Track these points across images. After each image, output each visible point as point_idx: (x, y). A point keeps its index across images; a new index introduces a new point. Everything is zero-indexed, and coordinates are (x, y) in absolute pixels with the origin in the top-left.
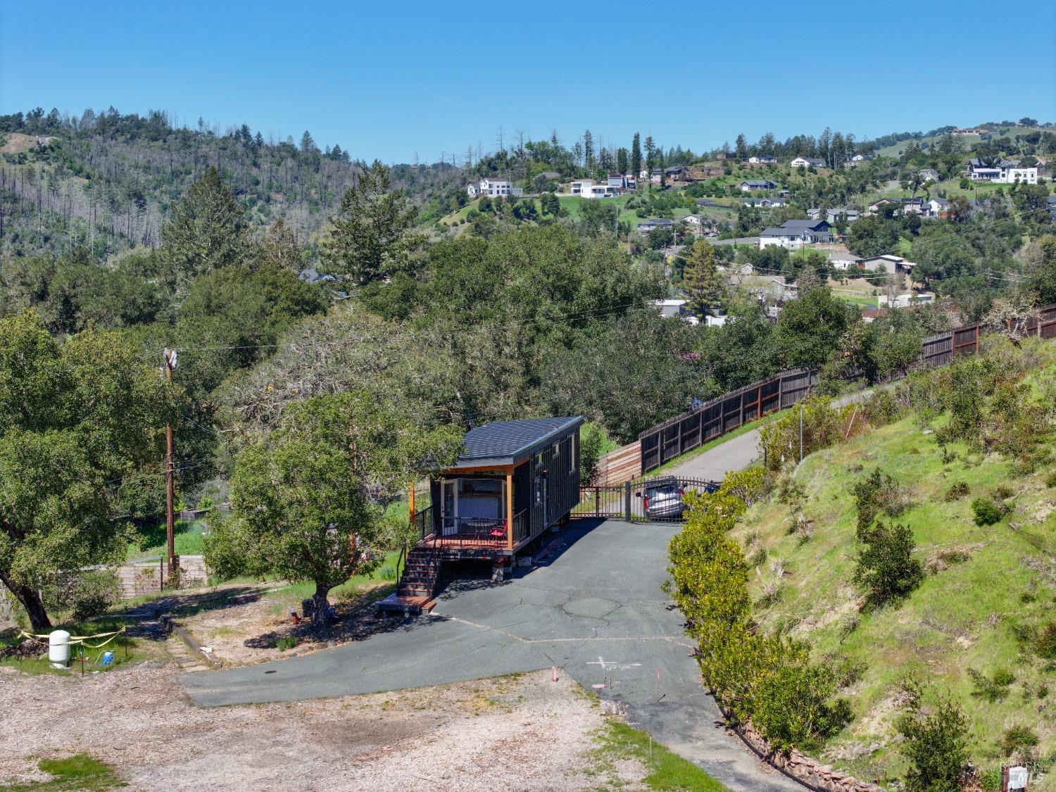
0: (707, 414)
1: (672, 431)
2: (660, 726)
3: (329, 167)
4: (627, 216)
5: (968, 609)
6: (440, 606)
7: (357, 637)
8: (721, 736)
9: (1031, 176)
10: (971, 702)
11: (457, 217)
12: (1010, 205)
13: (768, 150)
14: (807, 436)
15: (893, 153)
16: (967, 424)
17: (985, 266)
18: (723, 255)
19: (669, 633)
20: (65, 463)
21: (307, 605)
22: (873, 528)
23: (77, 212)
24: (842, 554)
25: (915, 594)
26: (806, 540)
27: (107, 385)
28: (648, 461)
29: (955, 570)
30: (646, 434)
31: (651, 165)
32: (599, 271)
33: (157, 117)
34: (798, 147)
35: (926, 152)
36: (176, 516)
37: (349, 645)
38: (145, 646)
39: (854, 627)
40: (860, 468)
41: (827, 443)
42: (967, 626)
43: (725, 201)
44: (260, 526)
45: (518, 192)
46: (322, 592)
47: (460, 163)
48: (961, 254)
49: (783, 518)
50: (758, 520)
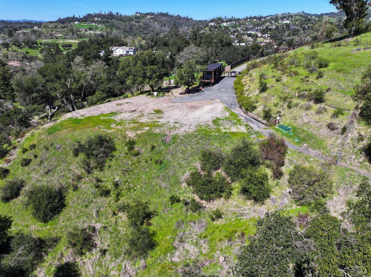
0: (240, 61)
1: (235, 64)
2: (231, 107)
3: (190, 21)
4: (230, 28)
5: (274, 94)
6: (203, 89)
7: (193, 93)
8: (239, 109)
9: (288, 22)
10: (273, 107)
11: (207, 28)
12: (285, 26)
13: (251, 18)
14: (253, 66)
15: (268, 18)
16: (276, 66)
17: (280, 36)
18: (243, 34)
19: (233, 94)
20: (156, 70)
21: (187, 89)
22: (261, 81)
23: (157, 27)
24: (257, 85)
25: (267, 91)
26: (252, 82)
27: (161, 59)
28: (232, 68)
29: (273, 88)
30: (231, 64)
31: (234, 20)
32: (226, 39)
33: (167, 13)
34: (255, 18)
35: (273, 18)
36: (170, 73)
37: (192, 94)
38: (166, 94)
39: (258, 95)
40: (260, 72)
41: (256, 67)
42: (273, 96)
43: (244, 26)
44: (181, 79)
45: (216, 25)
46: (189, 87)
47: (208, 20)
48: (277, 34)
49: (249, 79)
50: (246, 79)
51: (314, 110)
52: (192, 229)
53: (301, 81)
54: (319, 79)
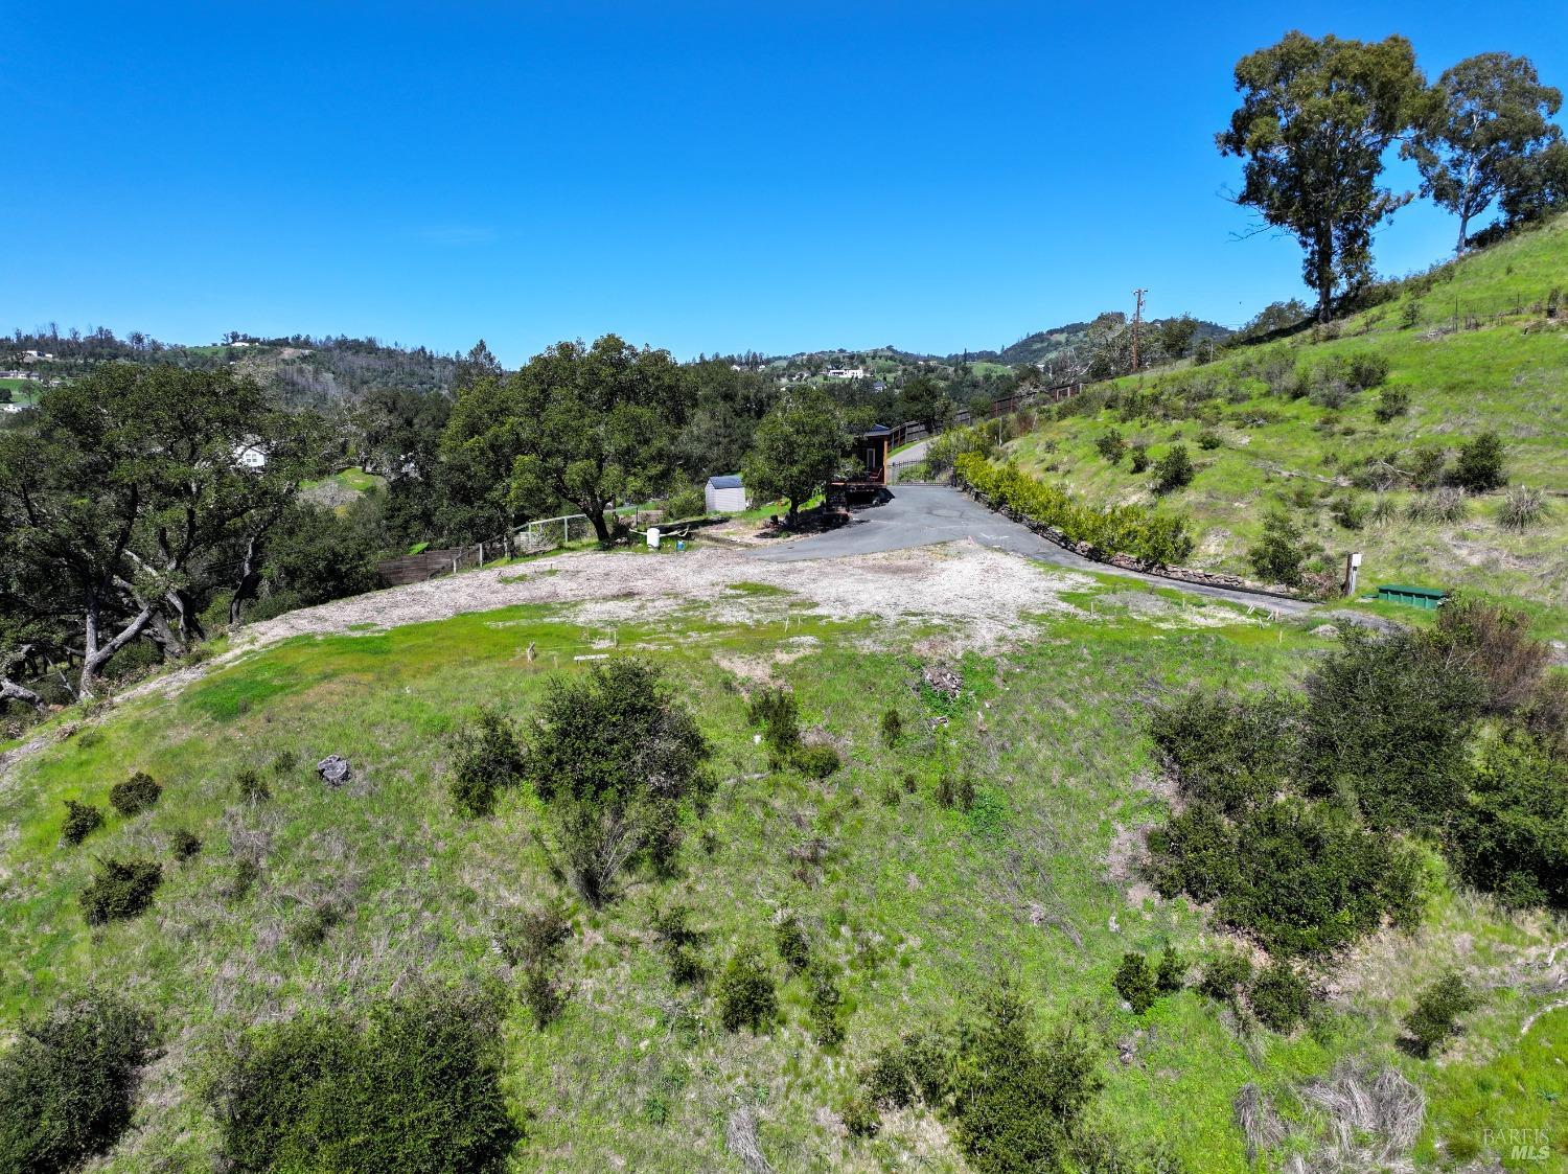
2: (1058, 561)
5: (1234, 488)
6: (858, 515)
7: (822, 531)
8: (1098, 564)
13: (718, 362)
15: (783, 364)
19: (1003, 522)
24: (1108, 475)
25: (1193, 484)
29: (1210, 471)
34: (734, 360)
35: (801, 363)
37: (821, 535)
46: (794, 508)
51: (1487, 515)
52: (1343, 1126)
53: (1319, 434)
54: (1396, 422)
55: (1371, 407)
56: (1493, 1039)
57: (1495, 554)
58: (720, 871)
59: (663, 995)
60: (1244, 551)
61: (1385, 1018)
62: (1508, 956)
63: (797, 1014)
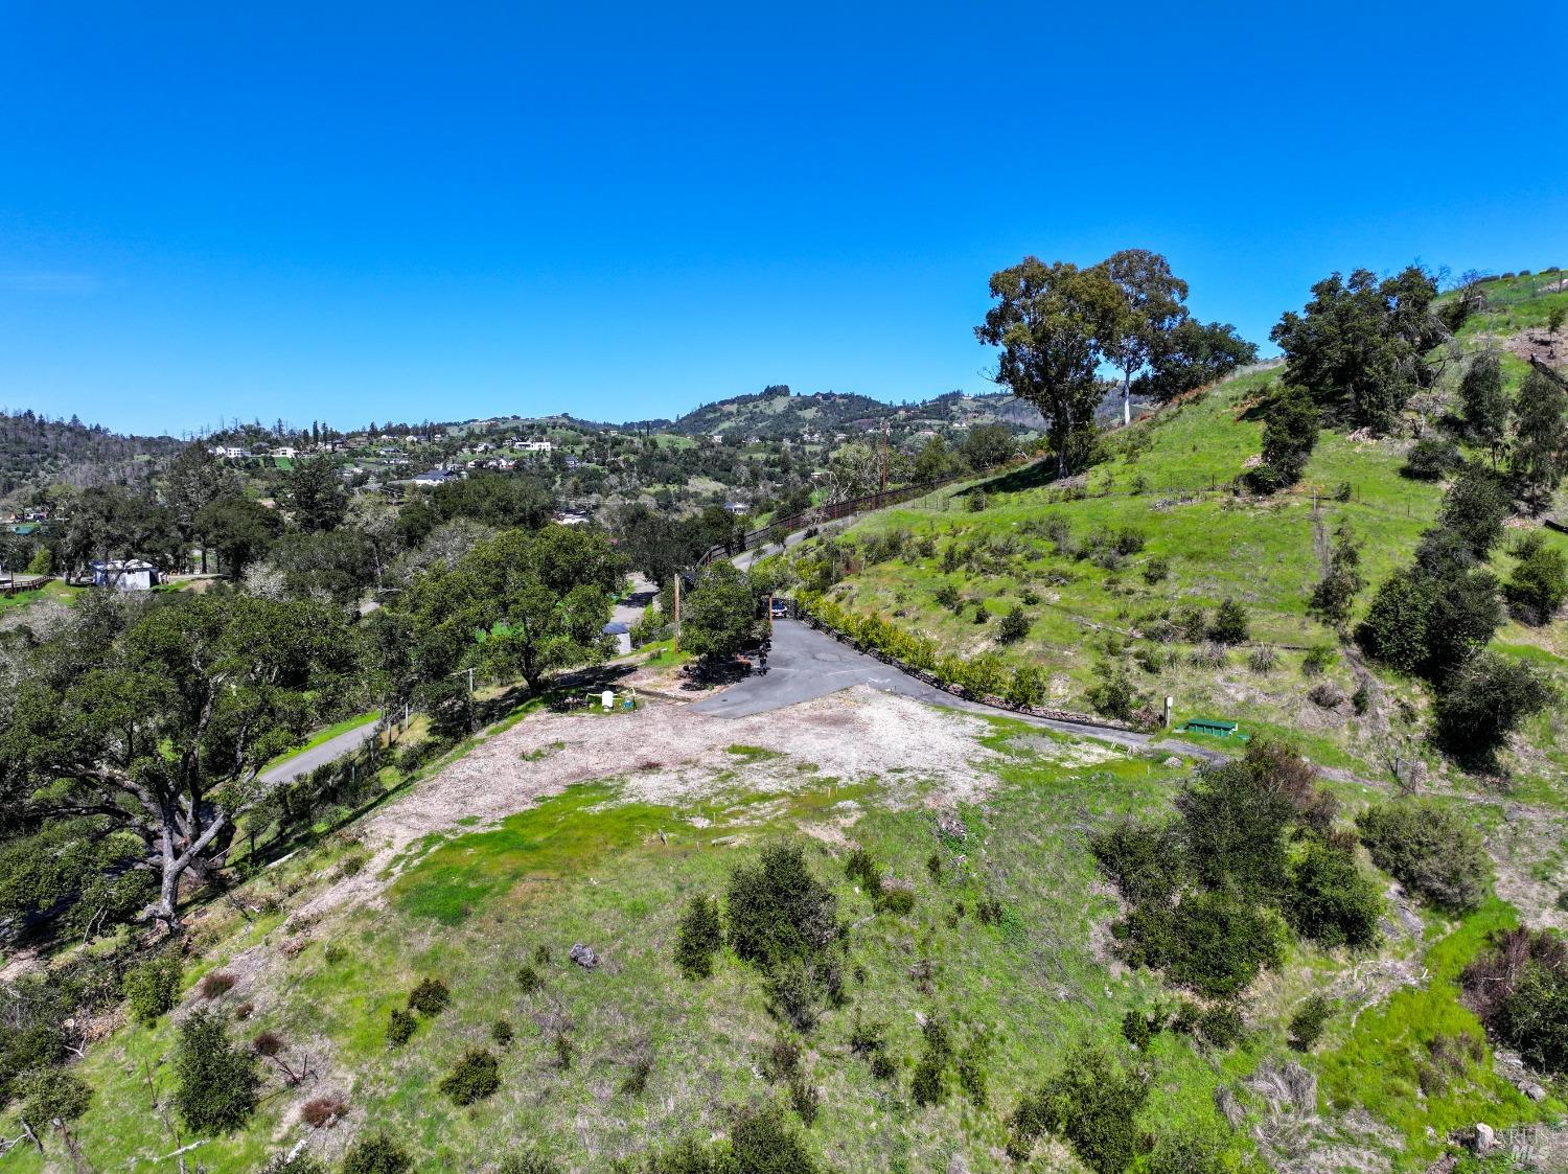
3: (96, 437)
5: (1062, 639)
13: (391, 431)
25: (1030, 636)
31: (325, 439)
34: (407, 429)
35: (477, 432)
39: (1001, 653)
45: (247, 455)
47: (198, 436)
51: (1242, 663)
52: (1275, 1102)
53: (1109, 593)
54: (1160, 583)
55: (1138, 571)
56: (1338, 1032)
57: (1252, 692)
58: (871, 994)
59: (873, 1090)
60: (1081, 692)
61: (1277, 1028)
62: (1332, 978)
63: (955, 1087)
